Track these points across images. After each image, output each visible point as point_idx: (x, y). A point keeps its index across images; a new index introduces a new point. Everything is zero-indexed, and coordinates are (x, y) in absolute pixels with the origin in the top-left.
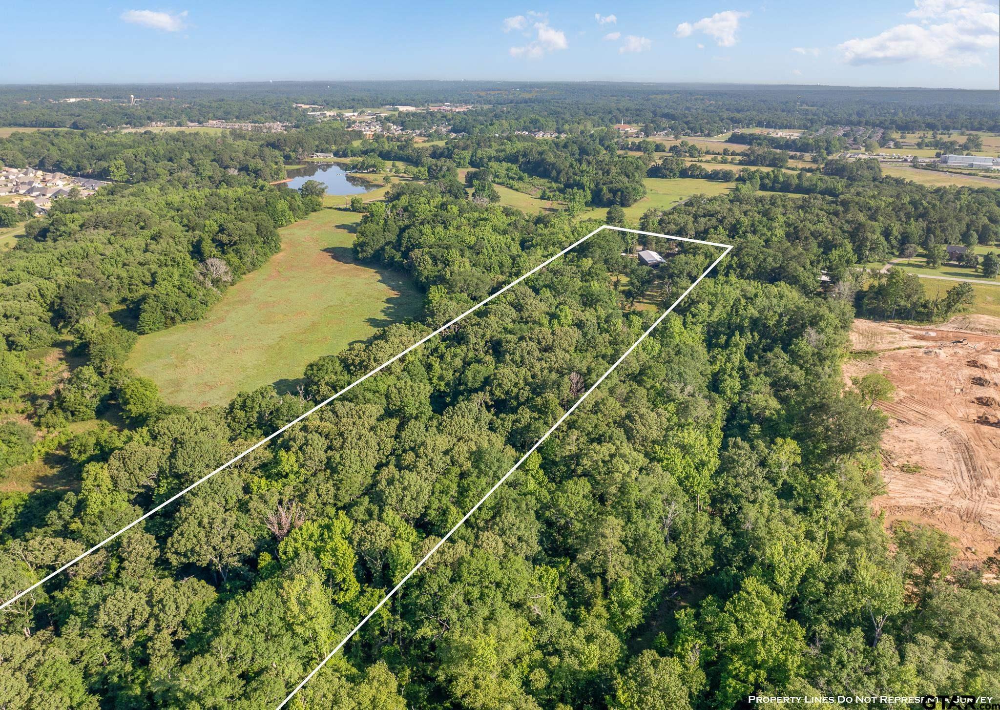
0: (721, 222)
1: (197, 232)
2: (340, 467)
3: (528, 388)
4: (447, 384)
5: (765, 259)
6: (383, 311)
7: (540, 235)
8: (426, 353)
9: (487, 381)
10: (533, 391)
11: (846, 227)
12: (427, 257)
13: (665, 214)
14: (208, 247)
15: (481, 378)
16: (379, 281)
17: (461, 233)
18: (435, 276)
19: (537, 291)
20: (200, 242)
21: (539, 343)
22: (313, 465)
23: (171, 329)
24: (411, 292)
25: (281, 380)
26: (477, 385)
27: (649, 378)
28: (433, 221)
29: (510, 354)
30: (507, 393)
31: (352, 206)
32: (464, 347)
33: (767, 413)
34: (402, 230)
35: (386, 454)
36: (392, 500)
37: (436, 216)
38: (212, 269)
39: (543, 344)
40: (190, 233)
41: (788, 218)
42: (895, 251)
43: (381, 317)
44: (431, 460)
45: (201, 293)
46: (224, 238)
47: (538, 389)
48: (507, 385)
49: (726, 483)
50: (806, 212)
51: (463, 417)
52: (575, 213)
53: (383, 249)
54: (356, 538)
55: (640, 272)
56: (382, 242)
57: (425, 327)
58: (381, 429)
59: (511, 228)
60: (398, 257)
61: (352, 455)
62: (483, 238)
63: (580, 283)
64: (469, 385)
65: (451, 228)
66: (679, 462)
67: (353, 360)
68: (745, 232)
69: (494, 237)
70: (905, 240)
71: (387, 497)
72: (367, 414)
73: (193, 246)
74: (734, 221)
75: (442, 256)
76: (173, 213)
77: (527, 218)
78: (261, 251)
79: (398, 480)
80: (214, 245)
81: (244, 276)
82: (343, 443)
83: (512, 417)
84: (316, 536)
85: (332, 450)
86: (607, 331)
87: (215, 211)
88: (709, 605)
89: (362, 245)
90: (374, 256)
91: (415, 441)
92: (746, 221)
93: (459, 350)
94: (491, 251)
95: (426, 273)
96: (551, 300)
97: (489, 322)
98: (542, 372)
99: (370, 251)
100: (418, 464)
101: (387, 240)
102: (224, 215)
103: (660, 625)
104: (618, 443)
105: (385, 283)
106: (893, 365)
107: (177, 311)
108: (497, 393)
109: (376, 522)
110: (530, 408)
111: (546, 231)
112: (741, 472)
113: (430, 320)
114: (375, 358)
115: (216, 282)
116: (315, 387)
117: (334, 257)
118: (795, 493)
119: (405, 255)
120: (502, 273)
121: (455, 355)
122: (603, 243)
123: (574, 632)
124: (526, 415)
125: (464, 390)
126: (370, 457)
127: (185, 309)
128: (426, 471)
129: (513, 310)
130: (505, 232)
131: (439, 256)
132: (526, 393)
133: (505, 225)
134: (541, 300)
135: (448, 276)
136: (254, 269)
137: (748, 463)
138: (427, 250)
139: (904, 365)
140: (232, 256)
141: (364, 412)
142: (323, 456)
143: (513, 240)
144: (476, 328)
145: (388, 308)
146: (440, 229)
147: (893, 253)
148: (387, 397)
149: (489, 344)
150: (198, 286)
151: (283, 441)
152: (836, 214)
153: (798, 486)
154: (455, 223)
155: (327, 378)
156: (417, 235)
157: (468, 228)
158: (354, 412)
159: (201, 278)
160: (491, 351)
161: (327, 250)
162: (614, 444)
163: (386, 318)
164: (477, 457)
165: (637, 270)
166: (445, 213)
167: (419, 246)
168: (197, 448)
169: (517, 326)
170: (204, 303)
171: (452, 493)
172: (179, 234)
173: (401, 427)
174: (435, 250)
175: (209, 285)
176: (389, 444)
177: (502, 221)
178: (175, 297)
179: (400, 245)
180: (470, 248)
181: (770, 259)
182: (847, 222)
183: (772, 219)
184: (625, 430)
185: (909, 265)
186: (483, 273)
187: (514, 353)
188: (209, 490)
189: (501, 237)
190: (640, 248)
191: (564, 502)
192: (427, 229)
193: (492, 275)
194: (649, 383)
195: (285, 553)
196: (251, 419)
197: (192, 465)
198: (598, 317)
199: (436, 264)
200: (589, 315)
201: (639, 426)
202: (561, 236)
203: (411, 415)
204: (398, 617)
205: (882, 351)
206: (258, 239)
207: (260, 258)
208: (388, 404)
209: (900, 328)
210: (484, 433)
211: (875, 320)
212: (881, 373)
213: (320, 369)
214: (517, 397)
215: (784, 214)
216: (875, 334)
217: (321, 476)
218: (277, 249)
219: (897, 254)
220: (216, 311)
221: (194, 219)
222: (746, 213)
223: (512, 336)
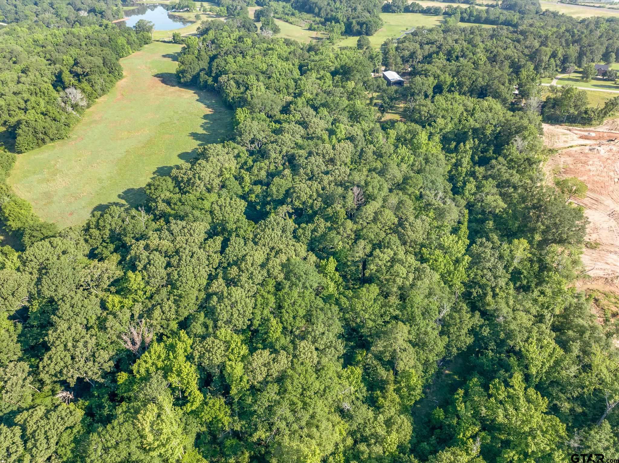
0: (440, 47)
1: (57, 66)
2: (178, 284)
3: (320, 199)
4: (257, 196)
5: (476, 80)
6: (201, 126)
7: (313, 61)
8: (238, 166)
9: (288, 193)
10: (325, 203)
11: (526, 51)
12: (232, 82)
13: (400, 42)
14: (67, 77)
15: (282, 191)
16: (197, 100)
17: (256, 61)
18: (239, 97)
19: (316, 109)
20: (61, 73)
21: (324, 157)
22: (156, 282)
23: (44, 147)
24: (222, 109)
25: (129, 190)
26: (281, 197)
27: (411, 186)
28: (234, 51)
29: (304, 169)
30: (304, 203)
31: (174, 39)
32: (267, 162)
33: (497, 211)
34: (213, 58)
35: (215, 267)
36: (224, 316)
37: (235, 47)
38: (70, 97)
39: (327, 157)
40: (52, 66)
41: (486, 45)
42: (558, 68)
43: (201, 131)
44: (252, 273)
45: (63, 117)
46: (79, 70)
47: (328, 201)
48: (304, 198)
49: (476, 275)
50: (497, 39)
51: (273, 230)
52: (334, 41)
53: (198, 74)
54: (196, 354)
55: (389, 91)
56: (197, 69)
57: (236, 145)
58: (209, 246)
59: (291, 56)
60: (210, 81)
61: (187, 272)
62: (272, 65)
63: (347, 101)
64: (274, 197)
65: (248, 57)
66: (442, 261)
67: (182, 178)
68: (457, 57)
69: (280, 63)
70: (565, 59)
71: (219, 314)
72: (197, 232)
73: (56, 77)
74: (450, 49)
75: (243, 81)
76: (39, 49)
77: (302, 47)
78: (108, 79)
79: (227, 297)
80: (72, 75)
81: (97, 100)
82: (180, 260)
83: (311, 226)
84: (163, 357)
85: (171, 267)
86: (371, 143)
87: (70, 47)
88: (475, 385)
89: (183, 72)
90: (192, 80)
91: (238, 255)
92: (458, 47)
93: (263, 164)
94: (278, 75)
95: (232, 95)
96: (328, 118)
97: (284, 139)
98: (330, 185)
99: (189, 77)
100: (241, 278)
101: (201, 67)
102: (78, 50)
103: (433, 392)
104: (395, 248)
105: (202, 102)
106: (569, 160)
107: (45, 134)
108: (297, 203)
109: (212, 338)
110: (322, 217)
111: (317, 58)
112: (487, 267)
113: (239, 139)
114: (199, 177)
115: (75, 107)
116: (154, 204)
117: (163, 82)
118: (522, 276)
119: (216, 79)
120: (289, 94)
121: (261, 169)
122: (360, 67)
123: (375, 419)
124: (322, 225)
125: (270, 201)
126: (203, 272)
127: (52, 132)
128: (249, 284)
129: (301, 128)
130: (287, 59)
131: (241, 81)
132: (318, 204)
133: (287, 53)
134: (321, 118)
135: (249, 98)
136: (104, 94)
137: (493, 259)
138: (231, 76)
139: (577, 161)
140: (85, 85)
141: (194, 231)
142: (163, 273)
143: (293, 65)
144: (275, 145)
145: (206, 123)
146: (239, 58)
147: (557, 70)
148: (211, 212)
149: (285, 158)
150: (61, 111)
151: (131, 257)
152: (518, 41)
153: (525, 271)
154: (250, 53)
155: (163, 196)
156: (223, 64)
157: (260, 57)
158: (186, 230)
159: (63, 104)
160: (287, 164)
161: (157, 76)
162: (392, 249)
163: (204, 132)
164: (287, 268)
165: (387, 90)
166: (242, 44)
167: (226, 73)
168: (59, 275)
169: (306, 143)
170: (67, 125)
171: (271, 305)
172: (44, 67)
173: (225, 244)
174: (238, 76)
175: (69, 109)
176: (216, 259)
177: (284, 50)
178: (41, 123)
179: (211, 72)
180: (263, 73)
181: (480, 79)
182: (526, 47)
183: (475, 46)
184: (398, 235)
185: (569, 79)
186: (275, 94)
187: (306, 168)
188: (72, 314)
189: (285, 64)
190: (383, 68)
191: (360, 307)
192: (230, 59)
193: (281, 96)
194: (411, 190)
195: (138, 372)
196: (104, 236)
197: (56, 290)
198: (363, 130)
199: (239, 88)
200: (357, 130)
201: (410, 233)
202: (328, 61)
203: (232, 229)
204: (236, 418)
205: (560, 149)
206: (104, 69)
207: (108, 85)
208: (213, 218)
209: (570, 130)
210: (291, 242)
211: (552, 124)
212: (561, 166)
213: (156, 189)
214: (311, 207)
215: (483, 42)
216: (554, 135)
217: (164, 292)
218: (120, 76)
219: (560, 70)
220: (78, 130)
221: (56, 55)
222: (456, 41)
223: (302, 151)
